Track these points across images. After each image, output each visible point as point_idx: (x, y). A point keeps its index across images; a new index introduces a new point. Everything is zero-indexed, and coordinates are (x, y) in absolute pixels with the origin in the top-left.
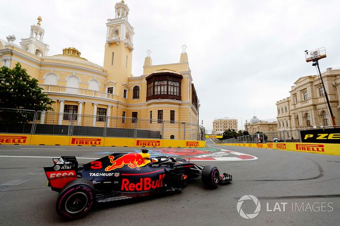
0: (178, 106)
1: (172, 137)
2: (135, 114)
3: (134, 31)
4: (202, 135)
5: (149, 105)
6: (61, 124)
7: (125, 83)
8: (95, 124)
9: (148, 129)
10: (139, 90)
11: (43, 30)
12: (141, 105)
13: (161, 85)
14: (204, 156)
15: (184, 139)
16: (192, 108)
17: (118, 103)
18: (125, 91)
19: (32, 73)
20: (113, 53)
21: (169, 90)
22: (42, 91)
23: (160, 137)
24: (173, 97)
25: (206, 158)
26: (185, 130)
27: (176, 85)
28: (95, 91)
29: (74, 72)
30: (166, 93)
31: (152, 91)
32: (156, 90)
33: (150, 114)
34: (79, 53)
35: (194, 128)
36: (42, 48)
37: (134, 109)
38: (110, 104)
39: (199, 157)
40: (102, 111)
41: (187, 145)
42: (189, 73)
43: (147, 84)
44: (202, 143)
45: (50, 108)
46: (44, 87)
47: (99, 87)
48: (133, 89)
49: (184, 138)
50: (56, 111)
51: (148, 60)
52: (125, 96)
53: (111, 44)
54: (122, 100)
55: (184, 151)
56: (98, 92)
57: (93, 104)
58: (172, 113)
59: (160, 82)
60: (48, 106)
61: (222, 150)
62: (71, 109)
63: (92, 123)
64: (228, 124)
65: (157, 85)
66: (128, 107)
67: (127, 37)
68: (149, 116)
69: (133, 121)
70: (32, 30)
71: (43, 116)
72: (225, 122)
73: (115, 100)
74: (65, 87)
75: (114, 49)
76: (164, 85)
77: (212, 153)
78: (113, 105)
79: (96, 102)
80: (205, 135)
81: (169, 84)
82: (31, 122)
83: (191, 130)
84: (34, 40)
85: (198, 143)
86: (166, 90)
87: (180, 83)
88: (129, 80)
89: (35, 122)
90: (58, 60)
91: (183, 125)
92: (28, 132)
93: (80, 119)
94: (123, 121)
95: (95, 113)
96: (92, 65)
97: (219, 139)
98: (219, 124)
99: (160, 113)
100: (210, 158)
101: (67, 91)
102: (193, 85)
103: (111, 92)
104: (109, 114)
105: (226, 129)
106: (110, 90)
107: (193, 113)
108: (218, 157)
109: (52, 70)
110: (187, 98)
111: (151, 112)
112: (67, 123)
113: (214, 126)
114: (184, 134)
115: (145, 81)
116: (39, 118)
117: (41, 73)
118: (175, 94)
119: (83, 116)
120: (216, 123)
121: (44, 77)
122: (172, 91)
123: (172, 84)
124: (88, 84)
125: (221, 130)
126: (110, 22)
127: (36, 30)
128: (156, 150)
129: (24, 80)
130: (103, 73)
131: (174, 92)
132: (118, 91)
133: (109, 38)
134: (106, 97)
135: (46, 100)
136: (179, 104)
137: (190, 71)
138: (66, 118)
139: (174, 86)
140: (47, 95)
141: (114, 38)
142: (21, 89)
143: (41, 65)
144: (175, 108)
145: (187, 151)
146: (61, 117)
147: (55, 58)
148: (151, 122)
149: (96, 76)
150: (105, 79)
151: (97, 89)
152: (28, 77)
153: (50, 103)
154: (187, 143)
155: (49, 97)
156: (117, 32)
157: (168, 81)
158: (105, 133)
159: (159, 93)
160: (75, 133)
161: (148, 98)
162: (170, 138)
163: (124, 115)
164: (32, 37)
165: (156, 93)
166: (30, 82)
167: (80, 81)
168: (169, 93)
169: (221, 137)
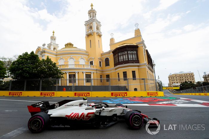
0: (137, 68)
1: (136, 90)
2: (108, 76)
3: (101, 24)
4: (160, 87)
5: (116, 69)
6: (68, 85)
7: (100, 57)
8: (85, 84)
9: (118, 85)
10: (108, 60)
11: (56, 37)
12: (111, 69)
13: (123, 55)
14: (165, 103)
15: (145, 91)
16: (148, 67)
17: (97, 70)
18: (100, 62)
19: (53, 60)
20: (90, 40)
21: (129, 57)
22: (58, 68)
23: (127, 90)
24: (133, 61)
25: (167, 104)
26: (145, 84)
27: (134, 53)
28: (83, 65)
29: (72, 56)
30: (127, 60)
31: (117, 59)
32: (120, 59)
33: (118, 75)
34: (72, 45)
35: (152, 82)
36: (56, 47)
37: (107, 73)
38: (92, 72)
39: (161, 103)
40: (88, 76)
41: (148, 95)
42: (143, 42)
43: (114, 56)
44: (161, 94)
45: (63, 77)
46: (59, 66)
47: (85, 62)
48: (104, 60)
49: (145, 89)
50: (65, 78)
51: (112, 40)
52: (100, 66)
53: (88, 35)
54: (99, 68)
55: (147, 99)
56: (85, 65)
57: (83, 72)
58: (134, 73)
59: (122, 53)
60: (62, 76)
61: (181, 98)
62: (72, 76)
63: (84, 84)
64: (184, 78)
65: (121, 55)
66: (103, 72)
67: (97, 28)
68: (118, 77)
69: (108, 81)
70: (51, 39)
71: (60, 81)
72: (181, 76)
73: (95, 68)
74: (68, 65)
75: (91, 38)
76: (125, 54)
77: (171, 100)
78: (94, 71)
79: (84, 71)
80: (163, 87)
81: (129, 53)
82: (55, 85)
83: (150, 84)
84: (52, 43)
85: (157, 93)
86: (127, 58)
87: (137, 51)
88: (102, 55)
89: (57, 85)
90: (64, 51)
91: (143, 80)
92: (55, 90)
93: (77, 81)
94: (101, 81)
95: (85, 78)
96: (80, 50)
97: (177, 90)
98: (175, 78)
99: (125, 74)
100: (171, 104)
101: (69, 67)
102: (147, 51)
103: (92, 64)
104: (92, 77)
105: (182, 81)
106: (91, 63)
107: (149, 72)
108: (178, 103)
109: (61, 56)
110: (144, 60)
111: (118, 73)
112: (71, 84)
113: (169, 80)
114: (145, 87)
115: (112, 54)
116: (58, 83)
117: (57, 59)
118: (134, 59)
119: (78, 80)
120: (171, 78)
121: (58, 61)
122: (131, 57)
123: (131, 53)
124: (79, 61)
125: (177, 83)
126: (86, 23)
127: (53, 38)
128: (125, 99)
129: (51, 64)
130: (87, 53)
131: (133, 58)
132: (96, 63)
133: (87, 32)
134: (89, 67)
135: (60, 73)
136: (138, 66)
137: (143, 41)
138: (70, 82)
139: (132, 54)
140: (60, 70)
141: (90, 32)
142: (50, 68)
143: (56, 55)
144: (135, 69)
145: (148, 99)
146: (68, 81)
147: (62, 50)
148: (119, 80)
149: (82, 56)
150: (87, 57)
151: (84, 64)
152: (52, 62)
153: (62, 74)
154: (148, 93)
155: (62, 71)
156: (91, 28)
157: (127, 51)
158: (92, 89)
159: (122, 60)
160: (76, 90)
161: (115, 65)
162: (134, 90)
163: (101, 77)
164: (51, 42)
165: (120, 61)
166: (53, 64)
167: (75, 60)
168: (130, 59)
169: (178, 88)
